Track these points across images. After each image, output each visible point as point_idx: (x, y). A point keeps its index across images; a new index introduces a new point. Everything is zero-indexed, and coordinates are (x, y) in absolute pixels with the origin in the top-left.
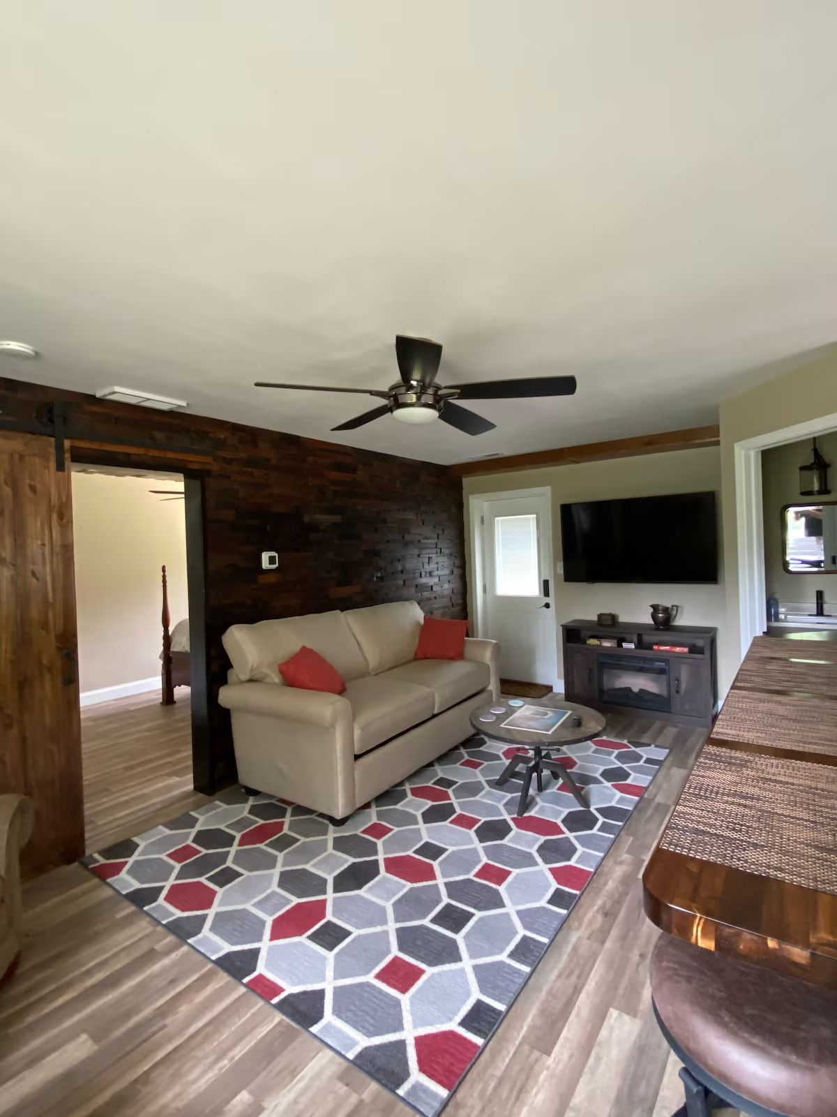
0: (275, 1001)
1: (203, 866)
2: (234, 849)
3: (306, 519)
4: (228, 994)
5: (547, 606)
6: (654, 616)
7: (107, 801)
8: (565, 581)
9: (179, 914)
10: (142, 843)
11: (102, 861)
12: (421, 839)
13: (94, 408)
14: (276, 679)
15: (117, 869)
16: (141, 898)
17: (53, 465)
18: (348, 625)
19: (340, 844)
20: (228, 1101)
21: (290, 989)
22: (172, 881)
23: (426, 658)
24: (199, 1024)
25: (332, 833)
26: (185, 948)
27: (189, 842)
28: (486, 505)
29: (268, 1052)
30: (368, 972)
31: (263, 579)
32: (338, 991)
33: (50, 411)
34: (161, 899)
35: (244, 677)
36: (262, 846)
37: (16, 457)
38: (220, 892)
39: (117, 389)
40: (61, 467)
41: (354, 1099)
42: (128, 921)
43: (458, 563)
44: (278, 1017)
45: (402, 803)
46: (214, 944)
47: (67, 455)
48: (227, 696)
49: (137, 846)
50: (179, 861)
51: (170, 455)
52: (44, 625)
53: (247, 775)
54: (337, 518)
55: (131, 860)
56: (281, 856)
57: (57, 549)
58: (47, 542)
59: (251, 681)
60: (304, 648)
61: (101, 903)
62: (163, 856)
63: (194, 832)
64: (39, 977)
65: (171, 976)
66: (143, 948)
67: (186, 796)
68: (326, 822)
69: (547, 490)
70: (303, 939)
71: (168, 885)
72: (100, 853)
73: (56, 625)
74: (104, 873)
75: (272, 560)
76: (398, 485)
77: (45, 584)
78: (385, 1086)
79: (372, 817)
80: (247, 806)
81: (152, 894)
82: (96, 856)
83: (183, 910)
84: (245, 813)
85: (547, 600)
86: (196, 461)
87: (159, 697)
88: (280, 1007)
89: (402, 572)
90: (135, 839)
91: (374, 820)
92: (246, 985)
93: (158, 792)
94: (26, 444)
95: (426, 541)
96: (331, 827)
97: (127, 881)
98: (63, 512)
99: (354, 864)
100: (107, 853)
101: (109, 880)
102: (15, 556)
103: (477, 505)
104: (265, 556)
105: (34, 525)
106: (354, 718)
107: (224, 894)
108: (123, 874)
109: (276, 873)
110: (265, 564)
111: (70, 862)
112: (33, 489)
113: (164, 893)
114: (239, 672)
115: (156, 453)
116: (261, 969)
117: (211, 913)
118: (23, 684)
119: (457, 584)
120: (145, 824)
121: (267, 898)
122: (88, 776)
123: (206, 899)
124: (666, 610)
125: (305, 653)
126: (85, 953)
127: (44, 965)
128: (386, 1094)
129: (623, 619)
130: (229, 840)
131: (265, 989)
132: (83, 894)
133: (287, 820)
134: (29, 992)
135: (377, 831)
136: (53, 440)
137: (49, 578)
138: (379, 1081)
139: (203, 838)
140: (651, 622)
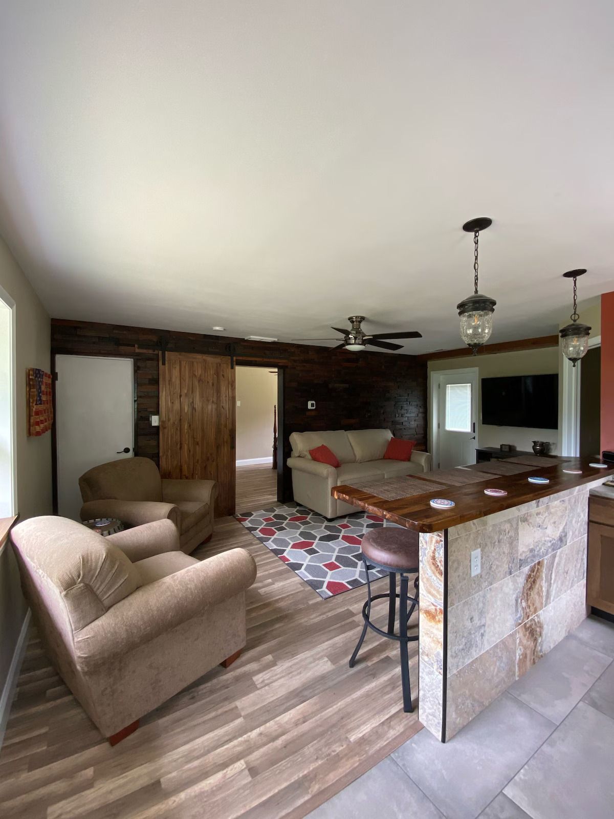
0: (286, 563)
1: (274, 524)
2: (286, 522)
3: (330, 386)
4: (273, 558)
5: (474, 438)
6: (534, 448)
7: (245, 500)
8: (483, 424)
9: (262, 535)
10: (255, 514)
11: (241, 517)
12: (362, 532)
13: (245, 344)
14: (309, 457)
15: (245, 520)
16: (251, 529)
17: (230, 367)
18: (348, 438)
19: (327, 528)
20: (264, 580)
21: (292, 561)
22: (262, 526)
23: (389, 459)
24: (262, 563)
25: (326, 523)
26: (262, 545)
27: (271, 517)
28: (441, 377)
29: (281, 573)
30: (321, 563)
31: (308, 413)
32: (308, 565)
33: (230, 347)
34: (257, 531)
35: (297, 455)
36: (297, 522)
37: (218, 365)
38: (278, 533)
39: (252, 337)
40: (232, 368)
41: (302, 589)
42: (246, 534)
43: (421, 410)
44: (286, 567)
45: (361, 519)
46: (271, 545)
47: (235, 363)
48: (290, 462)
49: (253, 514)
50: (266, 521)
51: (272, 360)
52: (226, 426)
53: (297, 497)
54: (347, 386)
55: (250, 518)
56: (303, 527)
57: (230, 398)
58: (227, 395)
59: (299, 457)
60: (323, 445)
61: (239, 528)
62: (261, 519)
63: (273, 514)
64: (217, 543)
65: (256, 550)
66: (250, 542)
67: (274, 502)
68: (325, 520)
69: (476, 369)
70: (302, 550)
71: (260, 527)
72: (240, 515)
73: (229, 426)
74: (240, 520)
75: (312, 405)
76: (383, 367)
77: (226, 411)
78: (313, 588)
79: (345, 521)
80: (296, 510)
81: (255, 529)
82: (239, 515)
83: (264, 535)
84: (294, 512)
85: (474, 435)
86: (282, 362)
87: (271, 465)
88: (287, 564)
89: (383, 413)
90: (253, 513)
91: (345, 523)
92: (279, 557)
93: (264, 500)
94: (221, 360)
95: (399, 398)
96: (326, 522)
97: (247, 524)
98: (232, 384)
99: (330, 534)
100: (242, 515)
101: (242, 522)
102: (217, 400)
103: (435, 377)
104: (310, 403)
105: (223, 389)
106: (338, 477)
107: (279, 534)
108: (247, 522)
109: (299, 531)
110: (309, 407)
111: (230, 515)
112: (223, 376)
113: (259, 529)
114: (295, 453)
115: (265, 360)
116: (285, 554)
117: (273, 538)
118: (218, 447)
119: (420, 422)
120: (257, 508)
121: (293, 537)
122: (238, 490)
123: (273, 533)
124: (542, 444)
125: (323, 448)
126: (231, 540)
127: (219, 540)
128: (313, 590)
129: (519, 449)
130: (285, 519)
131: (284, 559)
132: (233, 525)
133: (309, 516)
134: (214, 545)
135: (345, 526)
136: (230, 357)
137: (227, 409)
138: (312, 587)
139: (276, 516)
140: (533, 451)
